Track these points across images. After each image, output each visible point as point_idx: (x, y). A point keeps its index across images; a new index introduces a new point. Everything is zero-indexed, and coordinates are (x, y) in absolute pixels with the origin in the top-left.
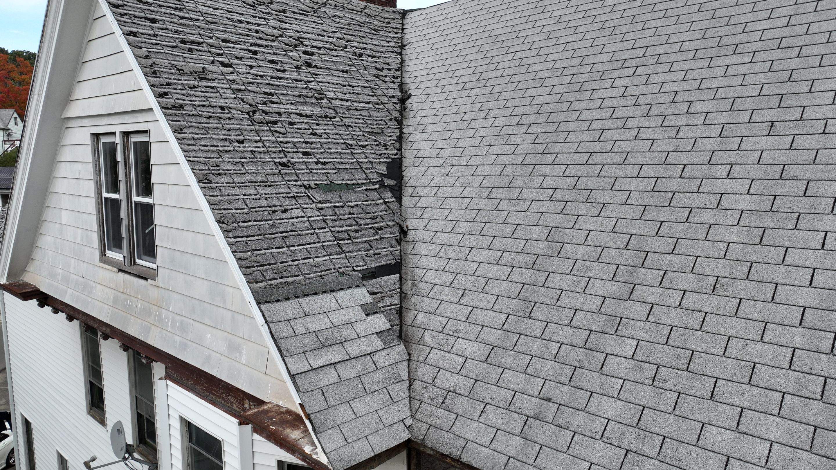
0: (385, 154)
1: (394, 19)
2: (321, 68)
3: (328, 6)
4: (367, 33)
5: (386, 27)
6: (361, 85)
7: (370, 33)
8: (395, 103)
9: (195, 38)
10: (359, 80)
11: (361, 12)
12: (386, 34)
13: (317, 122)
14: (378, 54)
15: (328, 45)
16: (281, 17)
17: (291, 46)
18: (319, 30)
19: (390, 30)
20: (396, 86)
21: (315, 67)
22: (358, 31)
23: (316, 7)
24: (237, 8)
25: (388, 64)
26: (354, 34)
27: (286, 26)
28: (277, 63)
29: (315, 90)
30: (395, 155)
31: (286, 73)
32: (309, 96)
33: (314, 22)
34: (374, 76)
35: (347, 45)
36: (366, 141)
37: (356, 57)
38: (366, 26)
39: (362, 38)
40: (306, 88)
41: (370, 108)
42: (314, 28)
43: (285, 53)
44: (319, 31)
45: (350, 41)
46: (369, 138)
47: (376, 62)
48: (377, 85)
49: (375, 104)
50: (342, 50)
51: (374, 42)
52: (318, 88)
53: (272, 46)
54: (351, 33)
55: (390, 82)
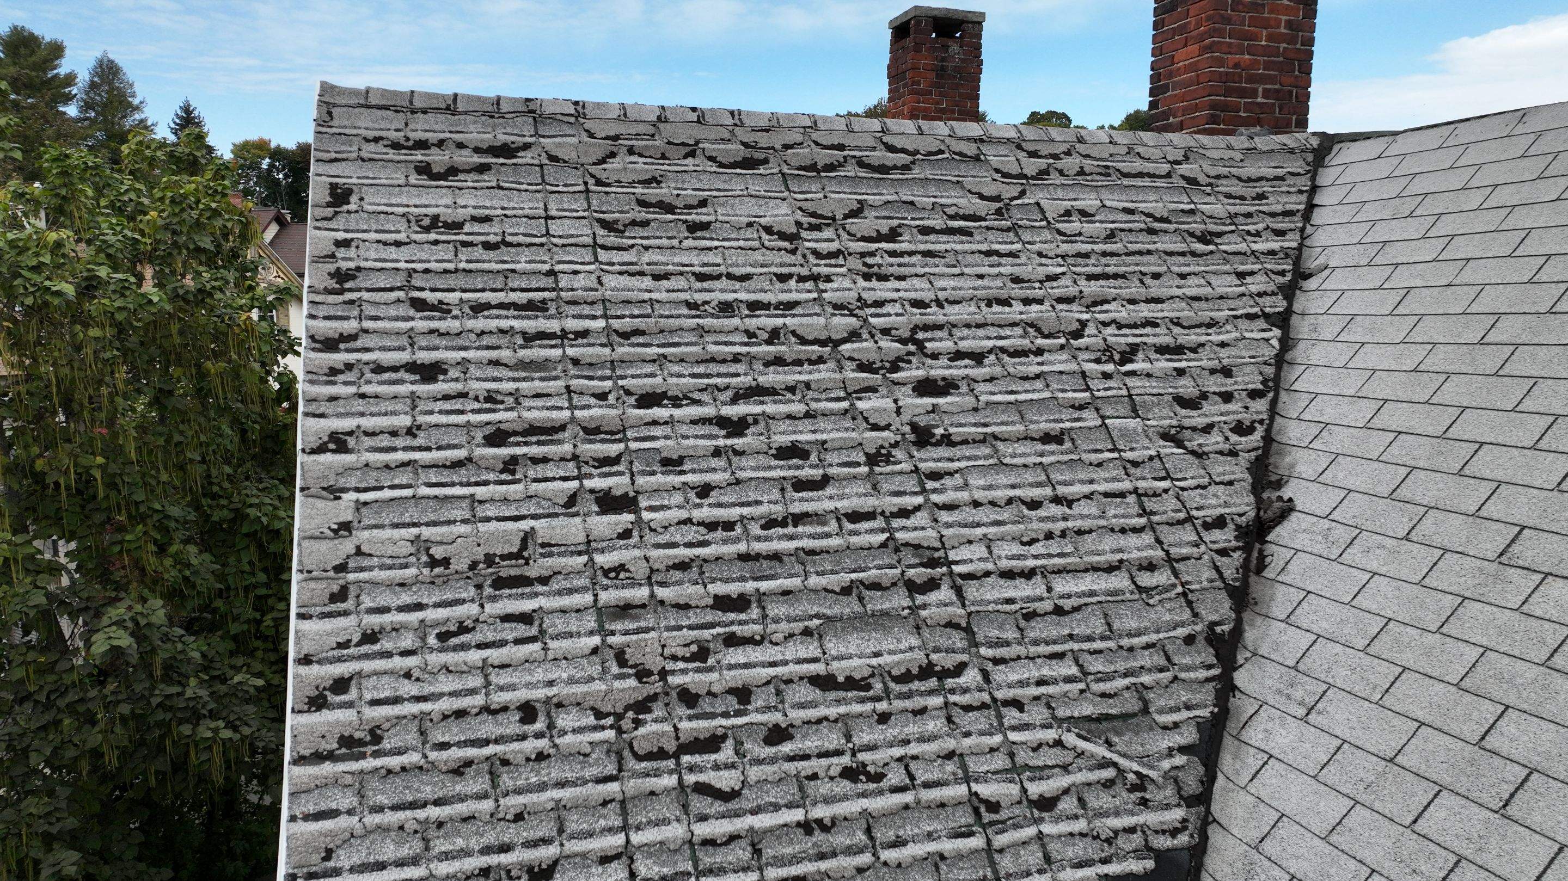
0: (1131, 830)
1: (1281, 178)
2: (965, 442)
3: (1055, 178)
4: (1171, 254)
5: (1249, 215)
6: (1102, 487)
7: (1183, 254)
8: (1223, 552)
9: (545, 414)
10: (1100, 465)
11: (1168, 175)
12: (1242, 247)
13: (882, 706)
14: (1193, 338)
15: (1015, 340)
16: (877, 260)
17: (875, 371)
18: (999, 283)
19: (1260, 226)
20: (1238, 470)
21: (947, 440)
22: (1140, 253)
23: (1009, 191)
24: (733, 257)
25: (1227, 372)
26: (1122, 270)
27: (882, 290)
28: (804, 455)
29: (917, 547)
30: (1174, 833)
31: (829, 491)
32: (886, 582)
33: (988, 253)
34: (1165, 436)
35: (1083, 324)
36: (1065, 768)
37: (1110, 368)
38: (1172, 227)
39: (1148, 281)
40: (884, 545)
41: (1115, 593)
42: (981, 277)
43: (845, 404)
44: (993, 287)
45: (1103, 302)
46: (1081, 754)
47: (1181, 372)
48: (1167, 477)
49: (1141, 568)
50: (1062, 347)
51: (1193, 288)
52: (929, 536)
53: (808, 385)
54: (1111, 270)
55: (1221, 453)
